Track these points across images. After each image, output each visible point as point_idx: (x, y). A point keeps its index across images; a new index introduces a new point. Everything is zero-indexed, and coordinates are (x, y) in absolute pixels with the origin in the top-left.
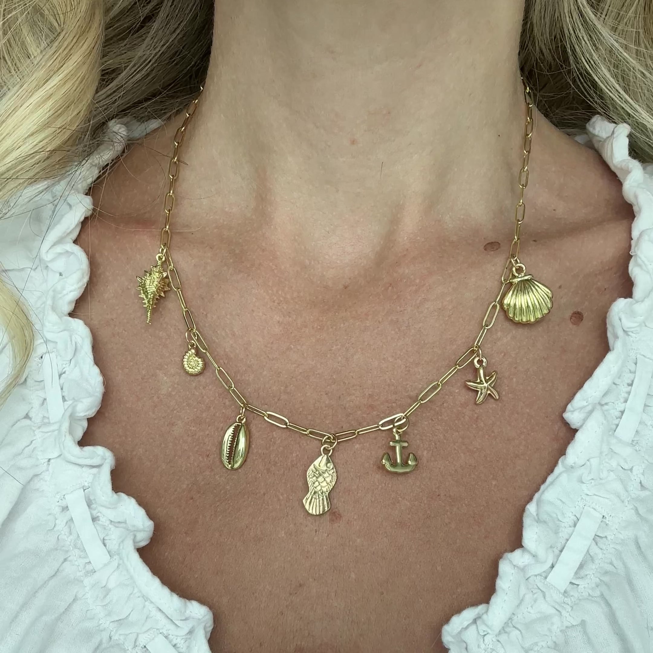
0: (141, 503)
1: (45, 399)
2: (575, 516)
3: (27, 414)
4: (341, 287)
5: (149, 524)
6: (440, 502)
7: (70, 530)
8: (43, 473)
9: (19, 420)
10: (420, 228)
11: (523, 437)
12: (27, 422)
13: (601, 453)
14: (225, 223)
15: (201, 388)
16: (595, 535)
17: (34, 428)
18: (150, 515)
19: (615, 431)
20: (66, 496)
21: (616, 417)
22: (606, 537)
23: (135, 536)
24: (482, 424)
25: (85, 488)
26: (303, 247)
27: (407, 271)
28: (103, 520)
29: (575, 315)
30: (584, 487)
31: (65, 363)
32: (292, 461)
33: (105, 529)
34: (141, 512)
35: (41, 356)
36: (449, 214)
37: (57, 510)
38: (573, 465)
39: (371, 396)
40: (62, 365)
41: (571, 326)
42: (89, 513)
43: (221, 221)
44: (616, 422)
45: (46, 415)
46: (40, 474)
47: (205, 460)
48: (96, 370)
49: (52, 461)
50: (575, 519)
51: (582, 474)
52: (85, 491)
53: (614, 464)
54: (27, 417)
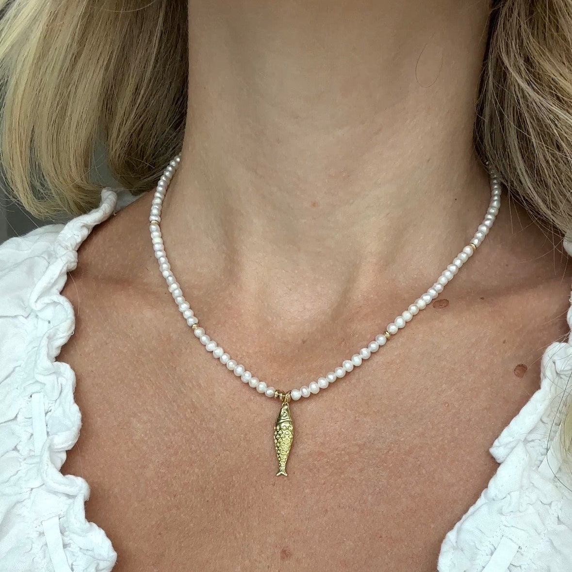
0: (109, 535)
1: (32, 435)
2: (493, 545)
3: (16, 447)
4: (300, 342)
5: (113, 555)
6: (381, 543)
7: (45, 553)
8: (25, 501)
9: (8, 452)
10: (374, 286)
11: (462, 483)
12: (15, 454)
13: (522, 487)
14: (196, 283)
15: (171, 434)
16: (511, 564)
17: (20, 460)
18: (116, 547)
19: (539, 467)
20: (43, 523)
21: (541, 453)
22: (520, 567)
23: (98, 564)
24: (424, 471)
25: (60, 517)
26: (266, 304)
27: (359, 327)
28: (74, 548)
29: (519, 367)
30: (503, 518)
31: (51, 402)
32: (249, 503)
33: (74, 555)
34: (108, 543)
35: (30, 396)
36: (403, 273)
37: (35, 535)
38: (495, 497)
39: (323, 444)
40: (49, 403)
41: (514, 377)
42: (61, 539)
43: (193, 281)
44: (541, 458)
45: (31, 448)
46: (22, 501)
47: (173, 499)
48: (76, 408)
49: (33, 490)
50: (493, 548)
51: (502, 507)
52: (60, 519)
53: (533, 497)
54: (15, 449)
